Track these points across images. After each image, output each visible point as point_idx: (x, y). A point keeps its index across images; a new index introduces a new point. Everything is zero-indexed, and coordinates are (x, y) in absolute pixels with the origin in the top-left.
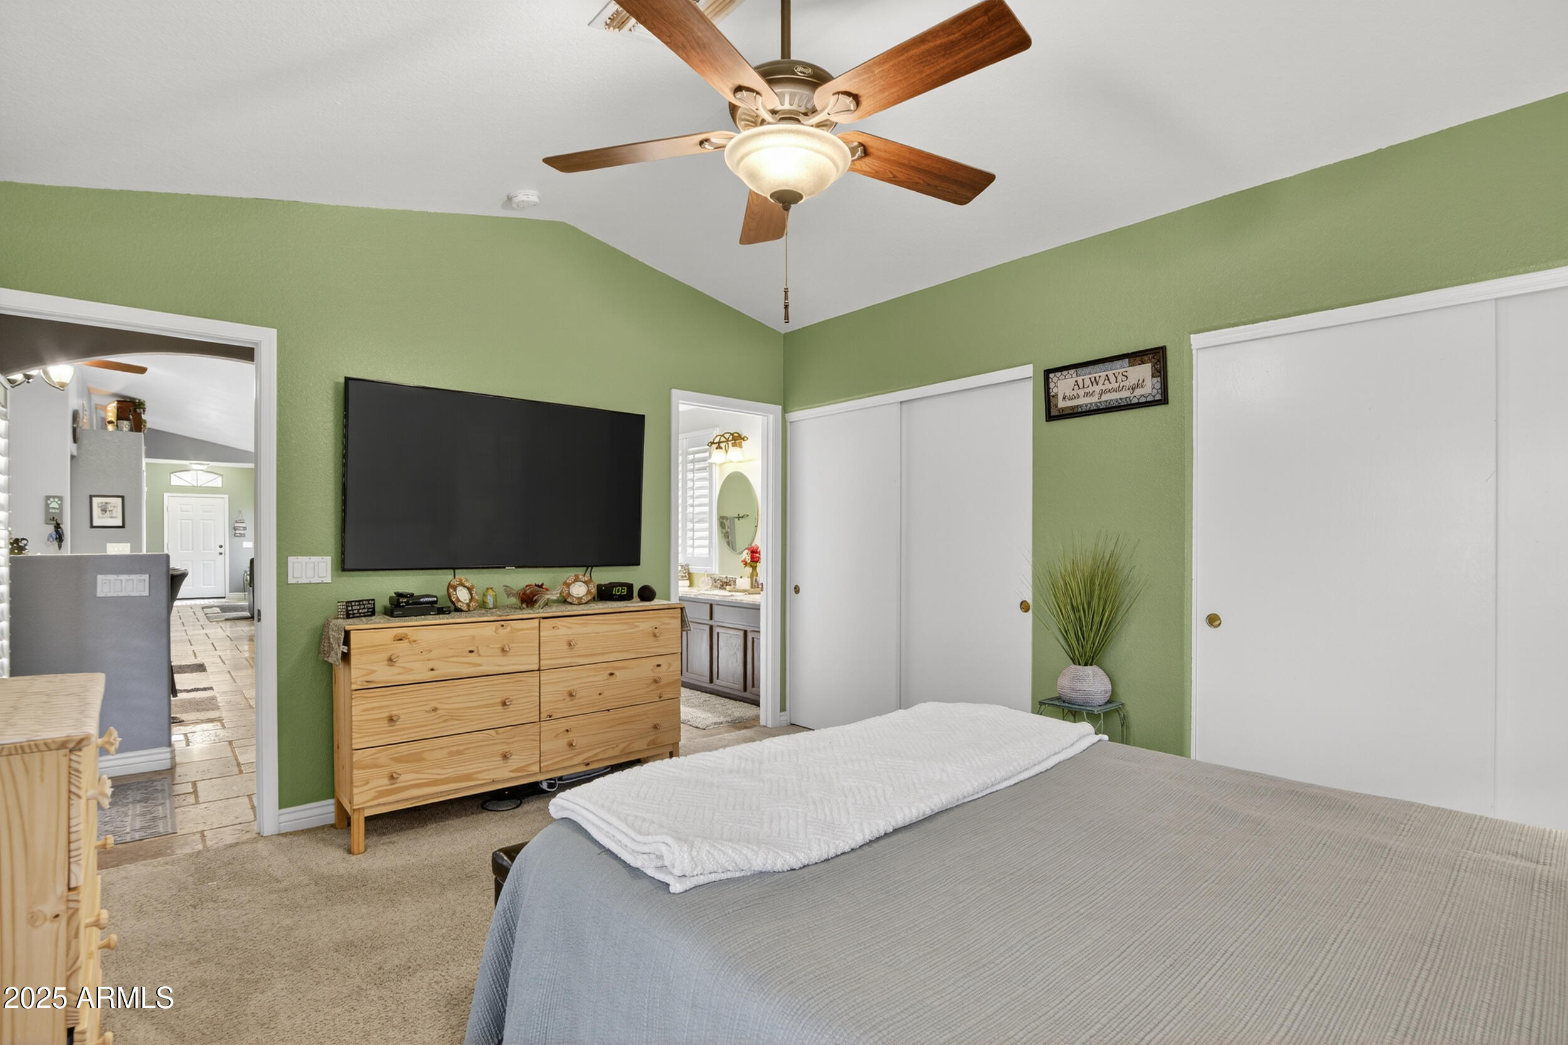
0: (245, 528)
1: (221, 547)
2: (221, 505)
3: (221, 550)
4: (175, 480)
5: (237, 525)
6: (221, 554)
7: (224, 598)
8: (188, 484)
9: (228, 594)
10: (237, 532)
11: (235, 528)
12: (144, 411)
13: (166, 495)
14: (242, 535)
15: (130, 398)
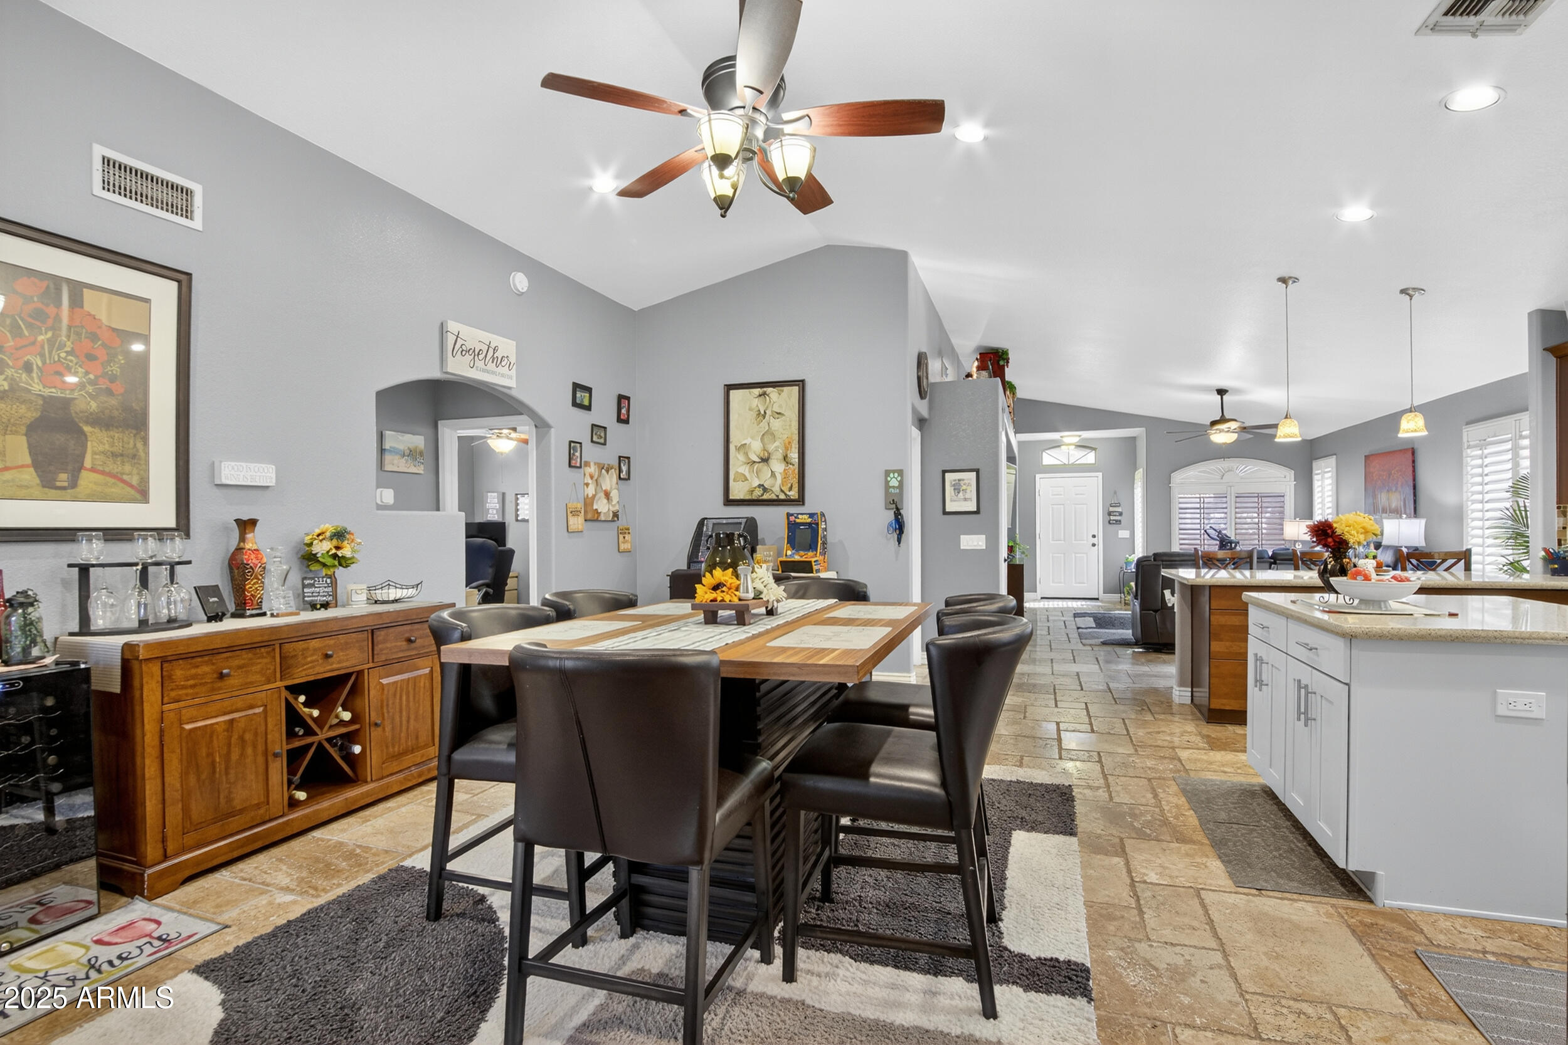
0: (1121, 514)
1: (1094, 536)
2: (1093, 485)
3: (1095, 541)
4: (1048, 459)
5: (1111, 509)
6: (1094, 545)
7: (1098, 599)
8: (1059, 463)
9: (1102, 595)
10: (1112, 518)
11: (1110, 514)
12: (1008, 362)
13: (1038, 476)
14: (1118, 522)
15: (992, 349)
